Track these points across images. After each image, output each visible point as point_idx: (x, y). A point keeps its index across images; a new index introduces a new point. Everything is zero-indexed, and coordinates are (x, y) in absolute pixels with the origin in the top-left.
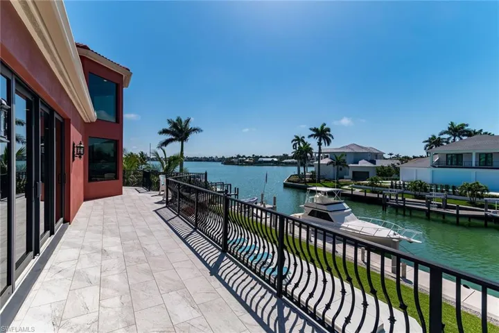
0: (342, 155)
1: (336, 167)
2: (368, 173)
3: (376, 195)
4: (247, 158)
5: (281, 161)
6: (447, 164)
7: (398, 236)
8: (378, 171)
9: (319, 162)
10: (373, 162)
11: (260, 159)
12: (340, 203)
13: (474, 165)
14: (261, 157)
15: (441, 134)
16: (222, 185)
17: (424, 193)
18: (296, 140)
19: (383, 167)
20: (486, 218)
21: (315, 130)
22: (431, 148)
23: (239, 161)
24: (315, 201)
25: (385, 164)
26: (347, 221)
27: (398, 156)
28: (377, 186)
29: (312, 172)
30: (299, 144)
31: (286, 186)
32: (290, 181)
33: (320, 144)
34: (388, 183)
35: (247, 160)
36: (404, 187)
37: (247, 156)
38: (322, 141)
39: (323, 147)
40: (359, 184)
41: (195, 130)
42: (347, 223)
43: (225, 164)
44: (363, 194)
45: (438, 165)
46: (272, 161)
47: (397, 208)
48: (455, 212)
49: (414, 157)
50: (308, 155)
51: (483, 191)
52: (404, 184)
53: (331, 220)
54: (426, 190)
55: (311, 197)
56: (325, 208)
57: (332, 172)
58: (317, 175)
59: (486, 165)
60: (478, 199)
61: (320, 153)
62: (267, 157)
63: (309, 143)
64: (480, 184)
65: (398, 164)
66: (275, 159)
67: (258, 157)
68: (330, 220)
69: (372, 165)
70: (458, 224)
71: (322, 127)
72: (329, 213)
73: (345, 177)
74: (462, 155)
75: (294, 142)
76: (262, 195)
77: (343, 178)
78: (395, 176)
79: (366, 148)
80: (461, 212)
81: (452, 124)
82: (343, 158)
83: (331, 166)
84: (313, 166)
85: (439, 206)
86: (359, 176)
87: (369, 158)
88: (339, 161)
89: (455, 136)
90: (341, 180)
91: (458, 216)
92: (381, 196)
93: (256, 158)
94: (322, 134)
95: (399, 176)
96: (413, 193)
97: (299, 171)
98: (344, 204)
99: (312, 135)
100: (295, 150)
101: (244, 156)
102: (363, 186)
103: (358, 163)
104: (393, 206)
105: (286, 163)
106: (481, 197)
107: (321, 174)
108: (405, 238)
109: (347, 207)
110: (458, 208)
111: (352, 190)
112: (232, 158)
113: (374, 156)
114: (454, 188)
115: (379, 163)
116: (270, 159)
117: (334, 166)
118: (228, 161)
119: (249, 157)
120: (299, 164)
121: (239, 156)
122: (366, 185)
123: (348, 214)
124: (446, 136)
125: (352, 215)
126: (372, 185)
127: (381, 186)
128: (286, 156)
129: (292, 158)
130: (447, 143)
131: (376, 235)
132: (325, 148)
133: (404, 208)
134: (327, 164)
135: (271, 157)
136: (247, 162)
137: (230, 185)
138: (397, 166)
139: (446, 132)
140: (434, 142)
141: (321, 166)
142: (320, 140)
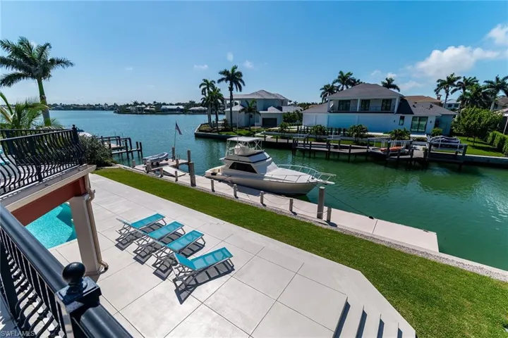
0: (253, 102)
1: (248, 114)
2: (276, 119)
3: (286, 141)
4: (146, 106)
5: (187, 109)
6: (339, 109)
7: (316, 180)
8: (285, 118)
9: (231, 109)
10: (280, 109)
11: (163, 107)
12: (261, 153)
13: (358, 110)
14: (164, 104)
15: (334, 83)
16: (118, 139)
17: (322, 136)
18: (204, 84)
19: (289, 113)
20: (367, 154)
21: (225, 73)
22: (326, 96)
23: (138, 109)
24: (236, 153)
25: (291, 110)
26: (270, 171)
27: (295, 103)
28: (285, 132)
29: (224, 120)
30: (208, 89)
31: (197, 136)
32: (202, 131)
33: (231, 89)
34: (295, 128)
35: (148, 108)
36: (308, 132)
37: (146, 103)
38: (234, 87)
39: (234, 92)
40: (270, 131)
41: (59, 62)
42: (270, 173)
43: (119, 113)
44: (275, 140)
45: (332, 110)
46: (178, 109)
47: (303, 151)
48: (347, 151)
49: (313, 104)
50: (220, 101)
51: (364, 132)
52: (308, 129)
53: (255, 172)
54: (324, 134)
55: (231, 149)
56: (247, 159)
57: (243, 120)
58: (229, 123)
59: (365, 110)
60: (360, 139)
61: (231, 99)
62: (171, 105)
63: (218, 87)
64: (363, 127)
65: (301, 110)
66: (181, 107)
67: (160, 105)
68: (253, 171)
69: (280, 112)
70: (348, 161)
71: (233, 70)
72: (252, 164)
73: (256, 124)
74: (349, 101)
75: (202, 87)
76: (173, 149)
77: (254, 125)
78: (298, 122)
79: (273, 95)
80: (353, 151)
81: (341, 73)
82: (255, 104)
83: (243, 113)
84: (224, 114)
85: (336, 147)
86: (269, 123)
87: (277, 105)
88: (250, 107)
89: (343, 84)
90: (252, 128)
91: (350, 154)
92: (291, 141)
93: (158, 105)
94: (234, 78)
95: (301, 121)
96: (315, 136)
97: (210, 119)
98: (265, 153)
99: (222, 79)
100: (204, 96)
101: (143, 103)
102: (274, 133)
103: (267, 110)
104: (301, 150)
105: (193, 111)
106: (362, 136)
107: (233, 122)
108: (321, 181)
109: (268, 156)
110: (350, 148)
111: (265, 137)
112: (128, 105)
113: (280, 103)
114: (344, 130)
115: (285, 110)
116: (176, 107)
117: (246, 113)
118: (122, 110)
119: (149, 104)
120: (209, 112)
121: (136, 104)
122: (276, 131)
123: (270, 163)
124: (337, 84)
125: (273, 163)
126: (281, 131)
127: (288, 132)
128: (192, 104)
129: (201, 105)
130: (338, 90)
131: (298, 182)
132: (236, 93)
133: (310, 151)
134: (240, 112)
135: (177, 105)
136: (148, 110)
137: (130, 139)
138: (301, 112)
139: (337, 81)
140: (329, 90)
141: (233, 113)
142: (231, 85)
